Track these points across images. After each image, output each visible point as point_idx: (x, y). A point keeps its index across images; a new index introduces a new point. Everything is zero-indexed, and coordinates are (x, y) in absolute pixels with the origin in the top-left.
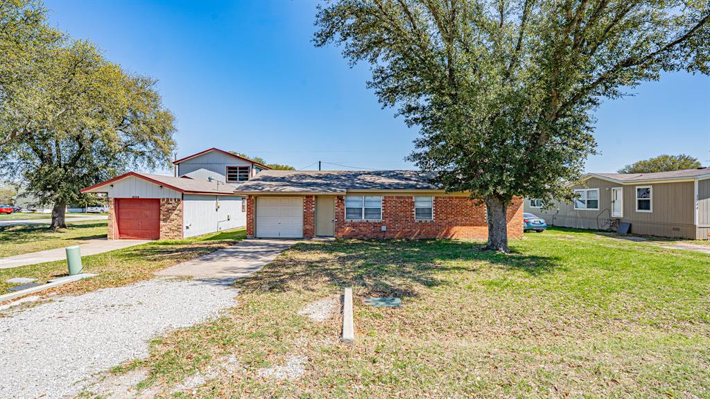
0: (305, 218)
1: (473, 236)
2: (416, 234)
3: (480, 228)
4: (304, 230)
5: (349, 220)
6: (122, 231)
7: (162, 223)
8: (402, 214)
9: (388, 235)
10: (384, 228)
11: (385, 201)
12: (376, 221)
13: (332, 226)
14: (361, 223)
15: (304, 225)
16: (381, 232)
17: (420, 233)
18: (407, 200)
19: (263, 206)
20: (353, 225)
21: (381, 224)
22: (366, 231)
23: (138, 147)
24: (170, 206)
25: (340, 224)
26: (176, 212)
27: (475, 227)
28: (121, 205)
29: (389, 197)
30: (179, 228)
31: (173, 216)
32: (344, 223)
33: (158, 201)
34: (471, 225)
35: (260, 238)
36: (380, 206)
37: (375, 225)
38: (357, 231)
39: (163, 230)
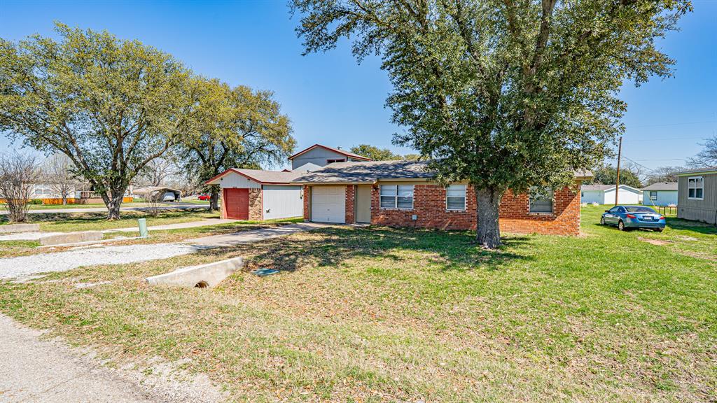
0: (347, 205)
1: (512, 230)
2: (447, 225)
3: (520, 221)
4: (346, 217)
5: (382, 208)
6: (229, 213)
7: (250, 208)
8: (432, 203)
9: (419, 224)
10: (414, 217)
11: (416, 190)
12: (407, 209)
13: (369, 213)
14: (393, 211)
15: (346, 211)
16: (412, 221)
17: (451, 223)
18: (438, 189)
19: (317, 194)
20: (387, 213)
21: (412, 213)
22: (398, 219)
23: (269, 148)
24: (254, 194)
25: (375, 212)
26: (258, 199)
27: (514, 220)
28: (229, 194)
29: (420, 186)
30: (260, 212)
31: (256, 203)
32: (379, 211)
33: (247, 190)
34: (510, 217)
35: (313, 222)
36: (411, 194)
37: (407, 214)
38: (390, 219)
39: (250, 212)
